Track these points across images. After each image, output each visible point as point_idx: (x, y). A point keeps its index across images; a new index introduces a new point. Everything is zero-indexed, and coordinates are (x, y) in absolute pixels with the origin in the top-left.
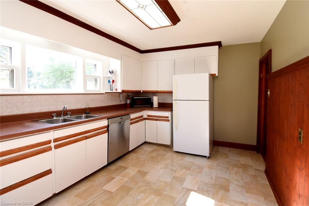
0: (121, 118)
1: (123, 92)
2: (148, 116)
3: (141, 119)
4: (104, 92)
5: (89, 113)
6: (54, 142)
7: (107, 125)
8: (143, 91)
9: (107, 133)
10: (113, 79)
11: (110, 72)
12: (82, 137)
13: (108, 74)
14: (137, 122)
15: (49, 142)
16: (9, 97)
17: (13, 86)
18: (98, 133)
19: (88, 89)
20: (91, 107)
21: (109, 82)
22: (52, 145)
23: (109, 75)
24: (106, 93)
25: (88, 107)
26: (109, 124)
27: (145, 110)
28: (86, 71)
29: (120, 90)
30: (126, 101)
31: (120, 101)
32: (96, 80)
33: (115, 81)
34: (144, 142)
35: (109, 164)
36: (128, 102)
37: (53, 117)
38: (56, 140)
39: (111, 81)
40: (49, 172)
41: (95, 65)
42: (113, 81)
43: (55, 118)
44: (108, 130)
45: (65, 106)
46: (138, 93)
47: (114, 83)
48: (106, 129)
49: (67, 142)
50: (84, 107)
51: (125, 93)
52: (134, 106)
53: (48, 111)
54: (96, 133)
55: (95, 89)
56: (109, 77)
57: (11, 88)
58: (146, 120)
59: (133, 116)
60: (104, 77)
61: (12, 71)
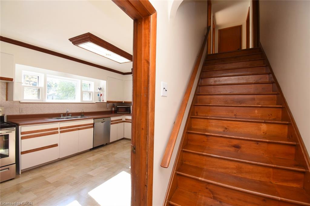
0: (104, 119)
1: (108, 102)
2: (126, 119)
3: (121, 121)
4: (95, 102)
5: (83, 116)
6: (60, 129)
7: (93, 122)
8: (124, 102)
9: (93, 128)
10: (101, 93)
11: (99, 89)
12: (77, 129)
13: (97, 90)
14: (117, 123)
15: (57, 129)
16: (37, 104)
17: (39, 98)
18: (87, 127)
19: (84, 100)
20: (85, 111)
21: (98, 95)
22: (59, 130)
23: (99, 91)
24: (96, 103)
25: (83, 111)
26: (95, 122)
27: (124, 115)
28: (83, 89)
29: (105, 101)
30: (112, 109)
31: (107, 108)
32: (90, 94)
33: (102, 95)
34: (122, 138)
35: (94, 148)
36: (113, 109)
37: (61, 116)
38: (61, 128)
39: (100, 95)
40: (56, 145)
41: (90, 84)
42: (101, 95)
43: (62, 117)
44: (94, 126)
45: (68, 110)
46: (120, 103)
47: (101, 96)
48: (93, 125)
49: (67, 130)
50: (80, 112)
51: (112, 103)
52: (117, 112)
53: (58, 113)
54: (86, 127)
55: (90, 100)
56: (99, 92)
57: (38, 99)
58: (125, 123)
59: (113, 119)
60: (95, 92)
61: (39, 90)
